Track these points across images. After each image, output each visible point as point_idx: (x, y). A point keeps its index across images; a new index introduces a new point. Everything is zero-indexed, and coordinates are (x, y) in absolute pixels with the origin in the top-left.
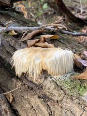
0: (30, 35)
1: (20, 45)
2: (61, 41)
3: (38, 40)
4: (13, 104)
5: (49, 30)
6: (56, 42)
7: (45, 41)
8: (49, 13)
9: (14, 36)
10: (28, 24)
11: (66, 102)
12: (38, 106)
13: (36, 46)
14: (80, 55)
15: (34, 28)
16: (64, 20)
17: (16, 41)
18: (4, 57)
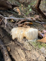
0: (20, 22)
1: (15, 26)
2: (34, 25)
3: (23, 24)
4: (10, 53)
5: (29, 20)
6: (31, 26)
7: (26, 25)
8: (32, 13)
9: (13, 22)
10: (20, 17)
11: (33, 51)
12: (21, 53)
13: (22, 27)
14: (41, 32)
15: (22, 19)
16: (40, 17)
17: (13, 24)
18: (7, 31)
